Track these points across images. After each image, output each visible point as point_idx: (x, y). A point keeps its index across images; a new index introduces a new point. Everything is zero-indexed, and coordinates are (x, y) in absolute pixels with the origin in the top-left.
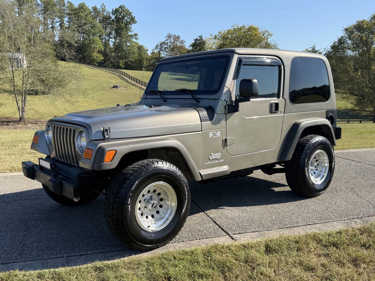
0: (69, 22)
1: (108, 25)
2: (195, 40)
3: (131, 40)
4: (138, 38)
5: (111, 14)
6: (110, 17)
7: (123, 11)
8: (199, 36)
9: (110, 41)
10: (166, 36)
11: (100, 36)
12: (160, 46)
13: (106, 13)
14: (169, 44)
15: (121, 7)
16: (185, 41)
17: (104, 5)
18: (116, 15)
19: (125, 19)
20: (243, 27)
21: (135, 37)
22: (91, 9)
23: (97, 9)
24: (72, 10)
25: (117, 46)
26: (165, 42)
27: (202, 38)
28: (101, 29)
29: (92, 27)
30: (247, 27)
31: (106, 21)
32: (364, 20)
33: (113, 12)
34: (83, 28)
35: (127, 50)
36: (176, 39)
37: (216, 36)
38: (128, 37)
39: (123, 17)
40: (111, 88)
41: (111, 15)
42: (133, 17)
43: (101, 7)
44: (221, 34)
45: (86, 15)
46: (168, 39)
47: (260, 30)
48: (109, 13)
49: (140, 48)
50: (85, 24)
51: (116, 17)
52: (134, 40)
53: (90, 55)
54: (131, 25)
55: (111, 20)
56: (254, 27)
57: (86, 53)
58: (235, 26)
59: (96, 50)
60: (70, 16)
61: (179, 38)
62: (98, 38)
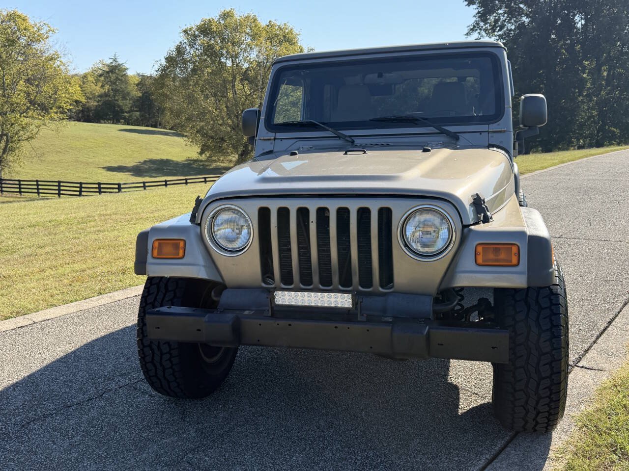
30: (4, 13)
32: (211, 18)
47: (31, 21)
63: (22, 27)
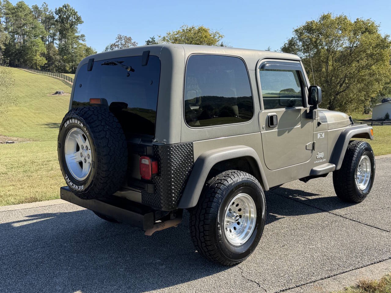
0: (6, 23)
1: (51, 25)
2: (147, 42)
3: (77, 42)
4: (85, 40)
5: (54, 13)
6: (53, 17)
7: (68, 10)
8: (151, 38)
9: (55, 43)
10: (117, 38)
11: (42, 38)
12: (110, 48)
13: (49, 13)
14: (120, 46)
15: (65, 6)
16: (137, 43)
17: (46, 4)
18: (59, 15)
19: (70, 18)
20: (192, 28)
21: (82, 38)
22: (31, 8)
23: (38, 8)
24: (9, 10)
25: (63, 48)
26: (116, 44)
27: (154, 40)
28: (44, 30)
29: (32, 28)
30: (197, 28)
31: (49, 21)
32: (313, 21)
33: (57, 11)
34: (22, 29)
35: (73, 53)
36: (128, 41)
37: (164, 38)
38: (74, 38)
39: (68, 18)
40: (53, 94)
41: (55, 15)
42: (79, 16)
43: (42, 6)
44: (170, 35)
45: (25, 15)
46: (119, 41)
47: (210, 32)
48: (52, 13)
49: (88, 50)
50: (24, 25)
51: (60, 17)
52: (81, 41)
53: (32, 58)
54: (77, 25)
55: (55, 20)
56: (204, 28)
57: (27, 57)
58: (184, 27)
59: (38, 53)
60: (7, 16)
61: (130, 40)
62: (40, 40)
63: (204, 36)
